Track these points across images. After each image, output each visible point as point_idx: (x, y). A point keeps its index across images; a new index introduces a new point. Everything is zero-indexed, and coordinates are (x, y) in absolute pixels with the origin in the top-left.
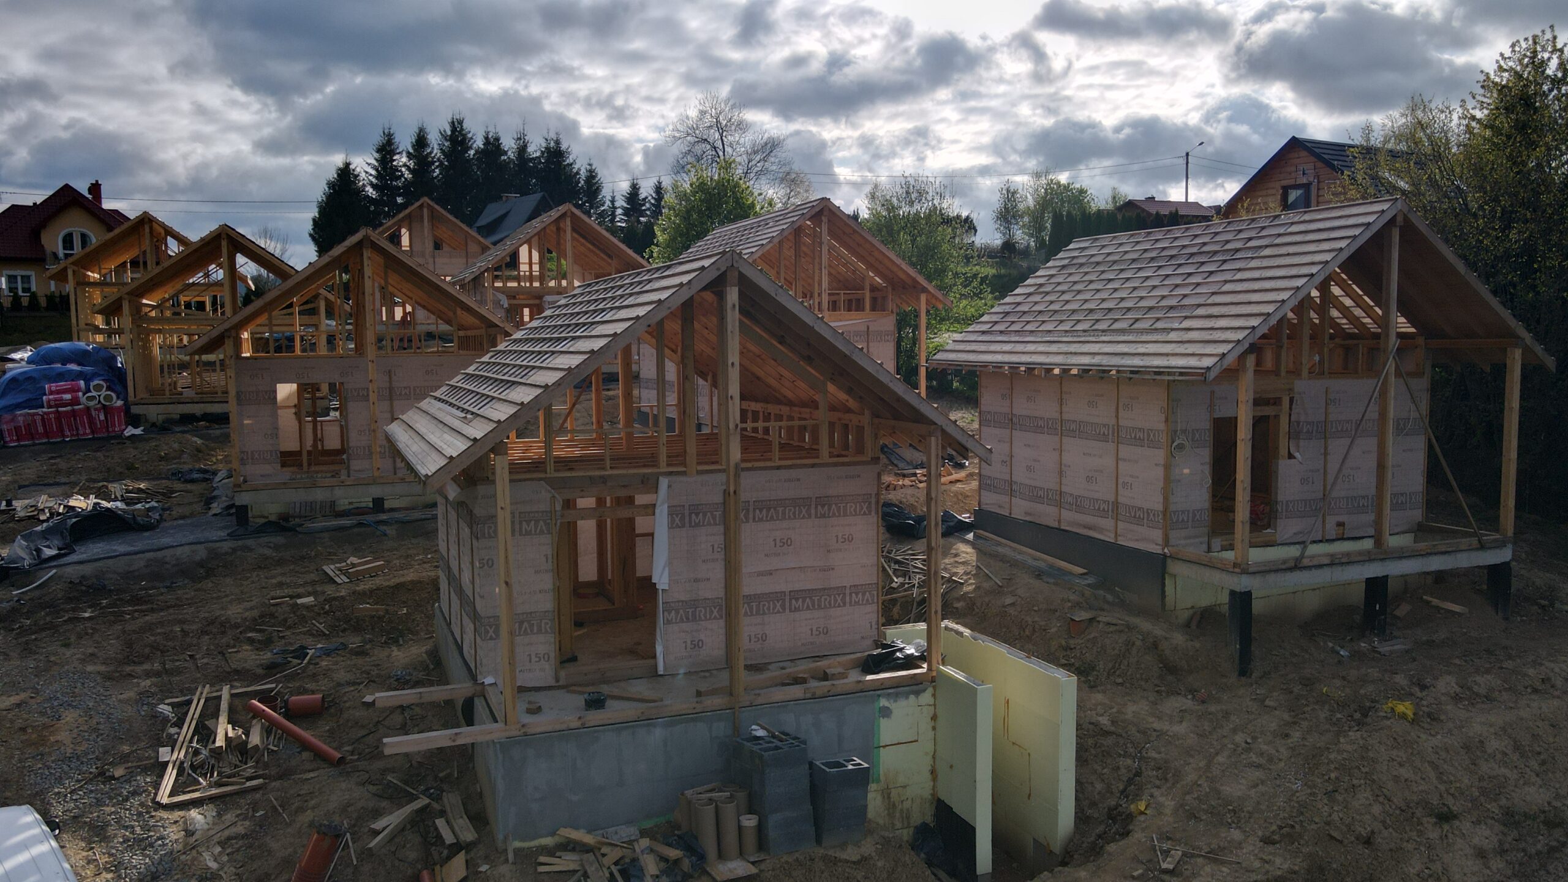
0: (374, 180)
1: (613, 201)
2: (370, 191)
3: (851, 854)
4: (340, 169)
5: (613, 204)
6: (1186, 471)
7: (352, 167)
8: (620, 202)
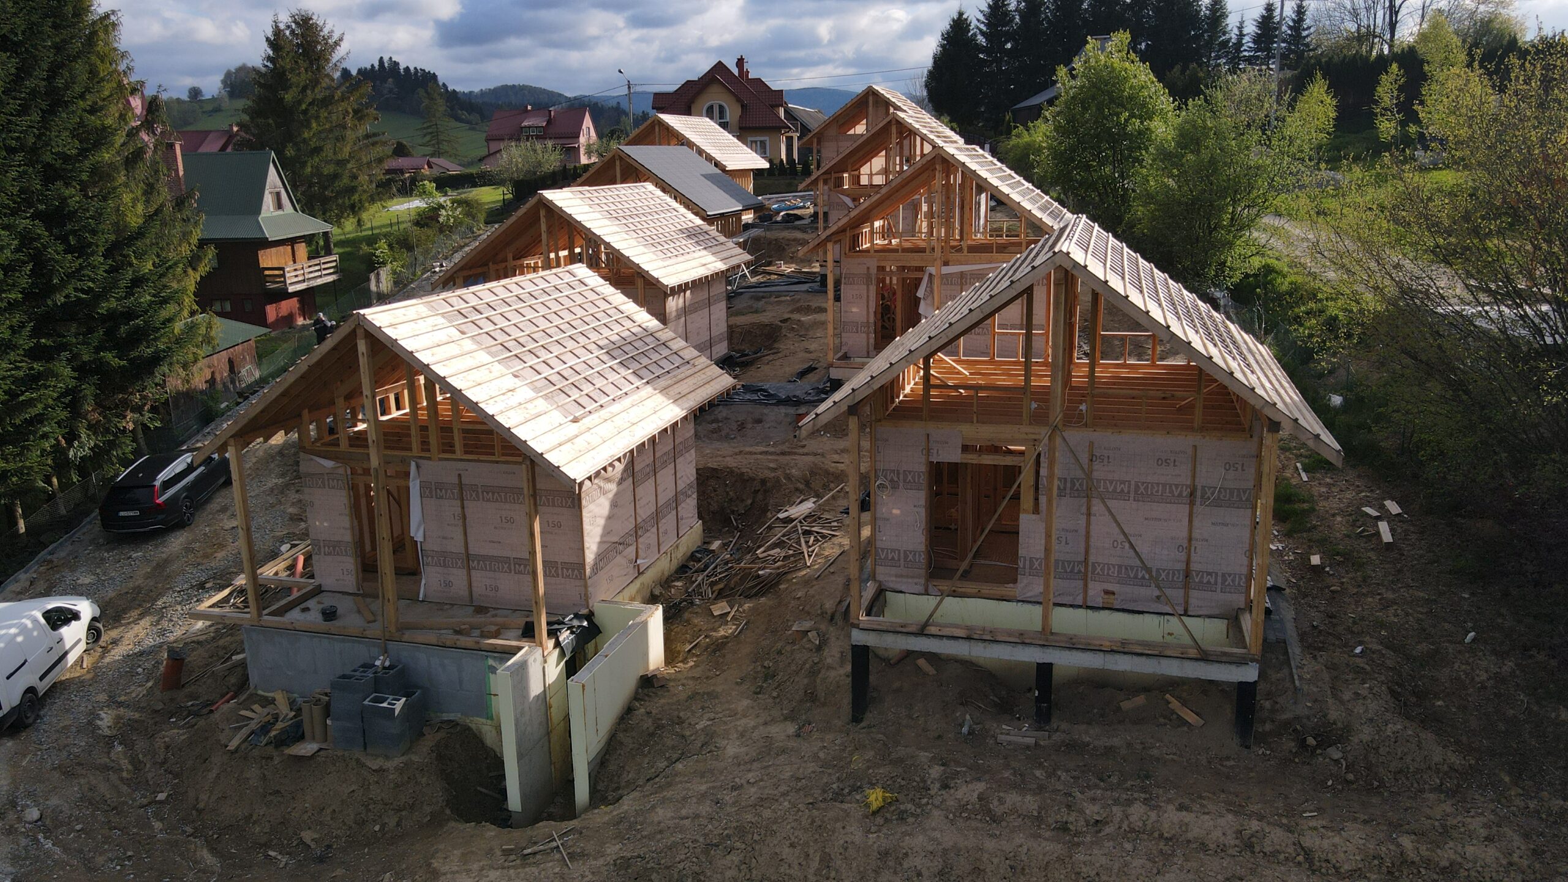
0: (984, 29)
1: (1240, 28)
2: (981, 39)
3: (375, 764)
4: (953, 20)
5: (1241, 32)
6: (896, 512)
7: (965, 16)
8: (1251, 29)
